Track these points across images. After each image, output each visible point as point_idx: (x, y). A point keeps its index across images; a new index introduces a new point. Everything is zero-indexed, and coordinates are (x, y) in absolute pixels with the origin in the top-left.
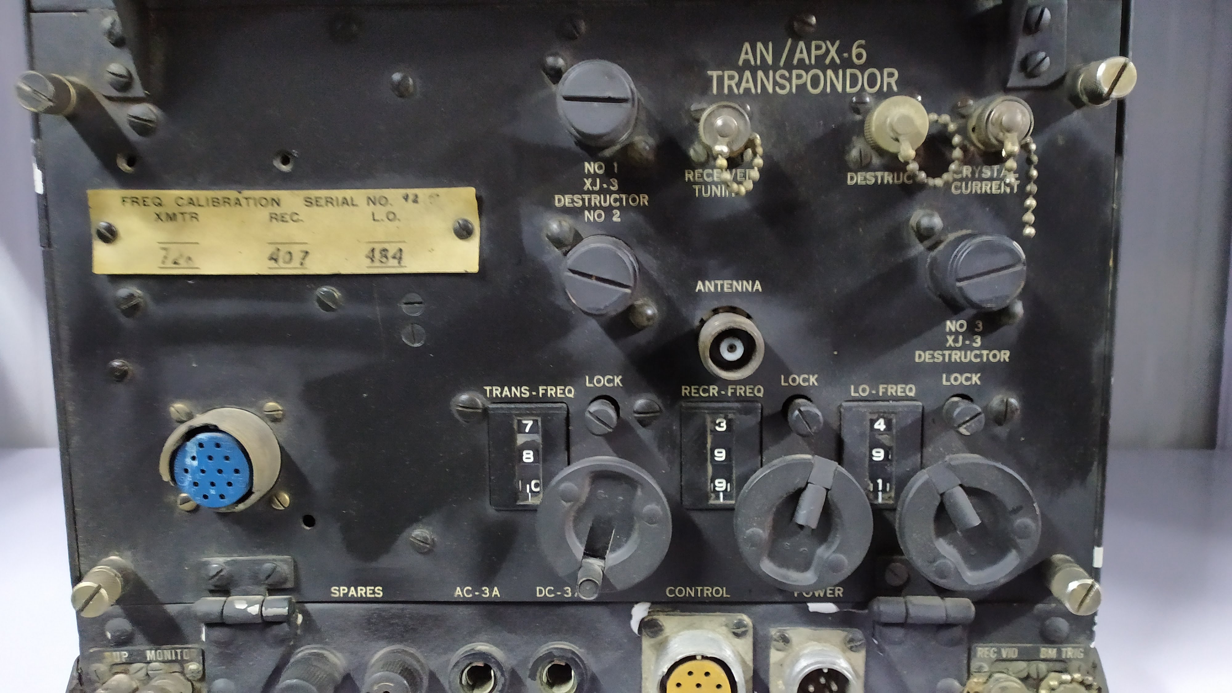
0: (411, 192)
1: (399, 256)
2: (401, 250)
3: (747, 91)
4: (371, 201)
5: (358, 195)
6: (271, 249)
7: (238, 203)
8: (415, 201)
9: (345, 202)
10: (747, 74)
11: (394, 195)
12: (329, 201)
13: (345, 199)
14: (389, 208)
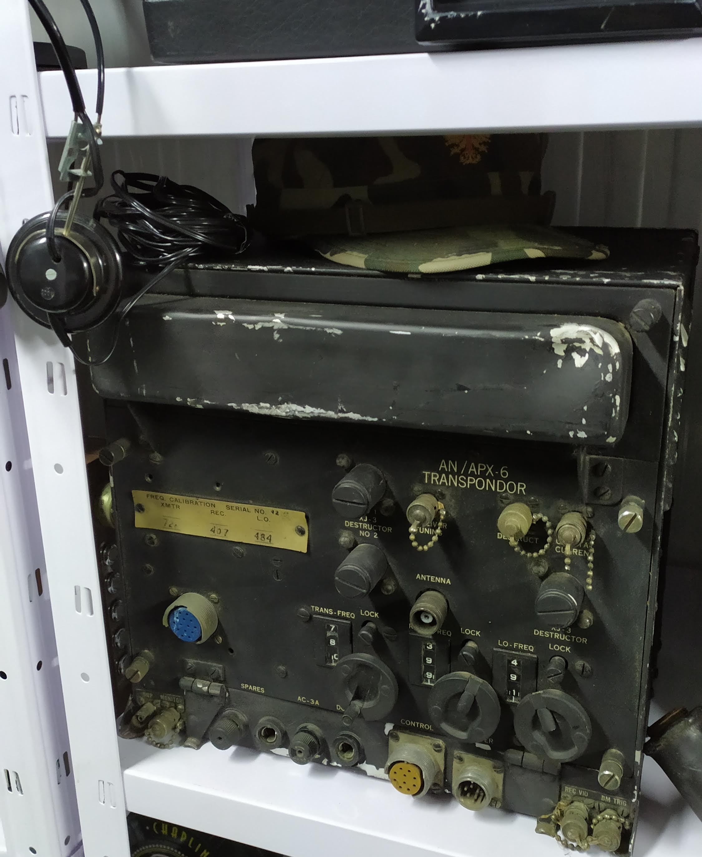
0: (275, 510)
1: (270, 538)
2: (270, 536)
3: (444, 484)
4: (257, 511)
5: (251, 507)
6: (212, 527)
7: (196, 503)
8: (277, 514)
9: (244, 509)
10: (444, 475)
11: (268, 510)
12: (237, 508)
13: (244, 508)
14: (264, 515)
